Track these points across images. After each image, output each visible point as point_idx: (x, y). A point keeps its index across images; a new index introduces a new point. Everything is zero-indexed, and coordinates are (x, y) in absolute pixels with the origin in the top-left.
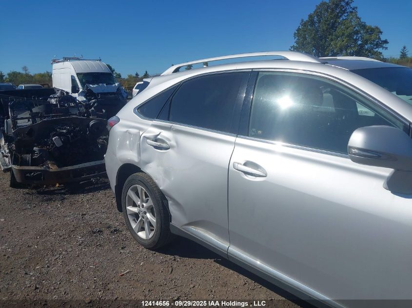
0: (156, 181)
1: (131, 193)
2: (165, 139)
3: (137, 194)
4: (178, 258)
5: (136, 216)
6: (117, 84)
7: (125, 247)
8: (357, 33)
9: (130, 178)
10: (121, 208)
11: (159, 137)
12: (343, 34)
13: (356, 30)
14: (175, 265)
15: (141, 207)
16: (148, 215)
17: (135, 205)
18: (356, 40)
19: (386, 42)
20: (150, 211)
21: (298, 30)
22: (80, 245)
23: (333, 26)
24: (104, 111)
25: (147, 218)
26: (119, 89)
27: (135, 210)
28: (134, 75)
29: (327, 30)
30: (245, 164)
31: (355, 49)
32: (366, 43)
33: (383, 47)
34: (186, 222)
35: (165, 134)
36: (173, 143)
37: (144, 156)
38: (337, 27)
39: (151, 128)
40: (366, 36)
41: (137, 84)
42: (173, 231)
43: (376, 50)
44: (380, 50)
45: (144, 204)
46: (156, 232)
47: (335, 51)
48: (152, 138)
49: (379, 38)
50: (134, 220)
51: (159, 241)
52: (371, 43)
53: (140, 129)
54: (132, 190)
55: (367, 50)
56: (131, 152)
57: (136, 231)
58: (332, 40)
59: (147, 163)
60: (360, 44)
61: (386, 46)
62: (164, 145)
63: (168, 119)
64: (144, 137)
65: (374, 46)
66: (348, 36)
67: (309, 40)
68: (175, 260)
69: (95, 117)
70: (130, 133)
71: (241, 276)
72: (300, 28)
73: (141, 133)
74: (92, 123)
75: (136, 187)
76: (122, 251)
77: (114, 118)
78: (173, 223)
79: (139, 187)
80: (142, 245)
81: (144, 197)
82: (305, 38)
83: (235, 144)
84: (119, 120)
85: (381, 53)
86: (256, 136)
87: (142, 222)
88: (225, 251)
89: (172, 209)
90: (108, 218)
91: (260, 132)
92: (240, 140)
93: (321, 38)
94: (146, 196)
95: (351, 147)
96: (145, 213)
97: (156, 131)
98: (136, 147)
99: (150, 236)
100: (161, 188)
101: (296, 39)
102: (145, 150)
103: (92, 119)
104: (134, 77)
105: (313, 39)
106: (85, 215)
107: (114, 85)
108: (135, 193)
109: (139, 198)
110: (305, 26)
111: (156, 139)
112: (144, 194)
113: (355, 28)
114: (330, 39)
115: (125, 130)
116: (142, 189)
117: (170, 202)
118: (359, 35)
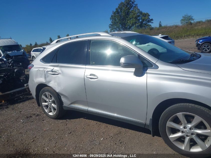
0: (55, 89)
1: (43, 97)
2: (56, 71)
3: (46, 97)
4: (68, 120)
5: (47, 106)
6: (22, 51)
7: (44, 120)
8: (139, 16)
9: (42, 90)
10: (39, 104)
11: (53, 70)
12: (133, 17)
13: (139, 15)
14: (67, 122)
15: (49, 102)
16: (53, 105)
17: (46, 102)
18: (139, 20)
19: (152, 20)
20: (53, 103)
21: (112, 16)
22: (22, 123)
23: (128, 14)
24: (21, 64)
25: (52, 106)
26: (24, 53)
27: (46, 104)
28: (29, 45)
29: (125, 15)
30: (90, 75)
31: (139, 24)
32: (144, 21)
33: (151, 22)
34: (70, 103)
35: (56, 69)
36: (60, 72)
37: (48, 79)
38: (129, 14)
39: (49, 67)
40: (143, 18)
41: (33, 49)
42: (64, 109)
43: (148, 24)
44: (150, 24)
45: (50, 100)
46: (57, 110)
47: (130, 25)
48: (50, 71)
49: (149, 18)
50: (46, 108)
51: (59, 114)
52: (146, 21)
53: (44, 68)
54: (44, 95)
55: (144, 24)
56: (41, 78)
57: (48, 113)
58: (128, 20)
59: (49, 82)
60: (141, 21)
61: (152, 22)
62: (56, 73)
63: (56, 62)
64: (47, 71)
65: (147, 22)
66: (135, 18)
67: (117, 20)
68: (67, 121)
69: (17, 67)
70: (40, 70)
71: (95, 121)
72: (113, 15)
73: (45, 70)
74: (16, 70)
75: (46, 94)
76: (43, 122)
77: (30, 65)
78: (64, 105)
79: (47, 93)
80: (52, 118)
81: (50, 97)
82: (115, 20)
83: (86, 68)
84: (33, 66)
85: (150, 25)
86: (93, 64)
87: (50, 108)
88: (87, 110)
89: (63, 99)
90: (33, 111)
91: (94, 63)
92: (87, 67)
93: (123, 20)
94: (51, 97)
95: (121, 63)
96: (51, 104)
97: (52, 68)
98: (43, 76)
99: (55, 113)
100: (57, 91)
101: (111, 21)
102: (48, 76)
103: (15, 69)
104: (29, 46)
105: (120, 20)
106: (21, 112)
107: (21, 51)
108: (45, 96)
109: (47, 98)
110: (115, 14)
111: (52, 71)
112: (49, 96)
113: (138, 14)
114: (127, 20)
115: (37, 69)
116: (48, 94)
117: (62, 97)
118: (140, 17)
